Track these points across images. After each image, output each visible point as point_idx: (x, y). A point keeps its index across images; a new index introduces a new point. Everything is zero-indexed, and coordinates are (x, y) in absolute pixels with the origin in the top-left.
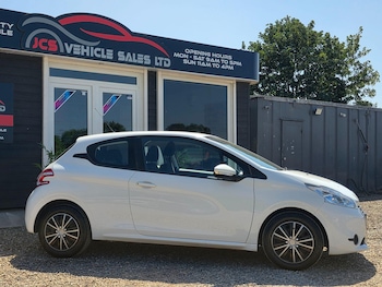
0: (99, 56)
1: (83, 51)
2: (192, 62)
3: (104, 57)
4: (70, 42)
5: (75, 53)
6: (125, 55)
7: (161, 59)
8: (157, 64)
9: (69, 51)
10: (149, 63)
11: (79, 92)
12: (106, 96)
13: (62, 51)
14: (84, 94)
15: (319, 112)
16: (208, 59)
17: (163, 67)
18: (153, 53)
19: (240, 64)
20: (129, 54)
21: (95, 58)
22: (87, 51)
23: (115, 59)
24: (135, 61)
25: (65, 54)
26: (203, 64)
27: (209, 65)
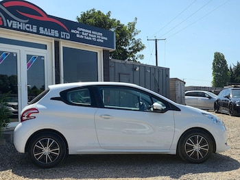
0: (28, 29)
1: (19, 25)
2: (82, 37)
3: (31, 30)
4: (11, 19)
5: (13, 27)
6: (44, 30)
7: (64, 33)
8: (62, 37)
9: (10, 26)
10: (58, 36)
11: (12, 53)
12: (29, 57)
13: (5, 25)
14: (15, 55)
15: (137, 69)
16: (90, 35)
17: (65, 39)
18: (60, 29)
19: (106, 39)
20: (46, 29)
21: (26, 31)
22: (21, 26)
23: (38, 33)
24: (50, 34)
25: (7, 27)
26: (87, 38)
27: (90, 39)
